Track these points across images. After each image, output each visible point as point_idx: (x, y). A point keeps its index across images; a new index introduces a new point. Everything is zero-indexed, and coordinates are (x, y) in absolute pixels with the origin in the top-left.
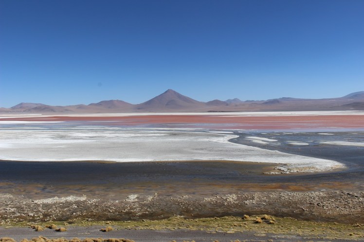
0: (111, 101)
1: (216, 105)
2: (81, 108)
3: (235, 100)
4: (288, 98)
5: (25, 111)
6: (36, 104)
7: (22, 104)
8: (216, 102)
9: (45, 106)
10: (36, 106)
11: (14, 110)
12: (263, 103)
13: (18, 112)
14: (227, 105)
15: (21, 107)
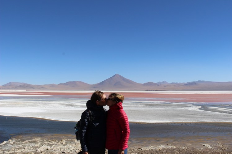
0: (75, 82)
1: (149, 85)
2: (52, 86)
3: (164, 82)
4: (203, 81)
5: (12, 88)
6: (21, 83)
7: (10, 83)
8: (150, 84)
9: (28, 84)
10: (20, 85)
11: (5, 87)
12: (185, 85)
13: (8, 88)
14: (158, 86)
15: (10, 85)
